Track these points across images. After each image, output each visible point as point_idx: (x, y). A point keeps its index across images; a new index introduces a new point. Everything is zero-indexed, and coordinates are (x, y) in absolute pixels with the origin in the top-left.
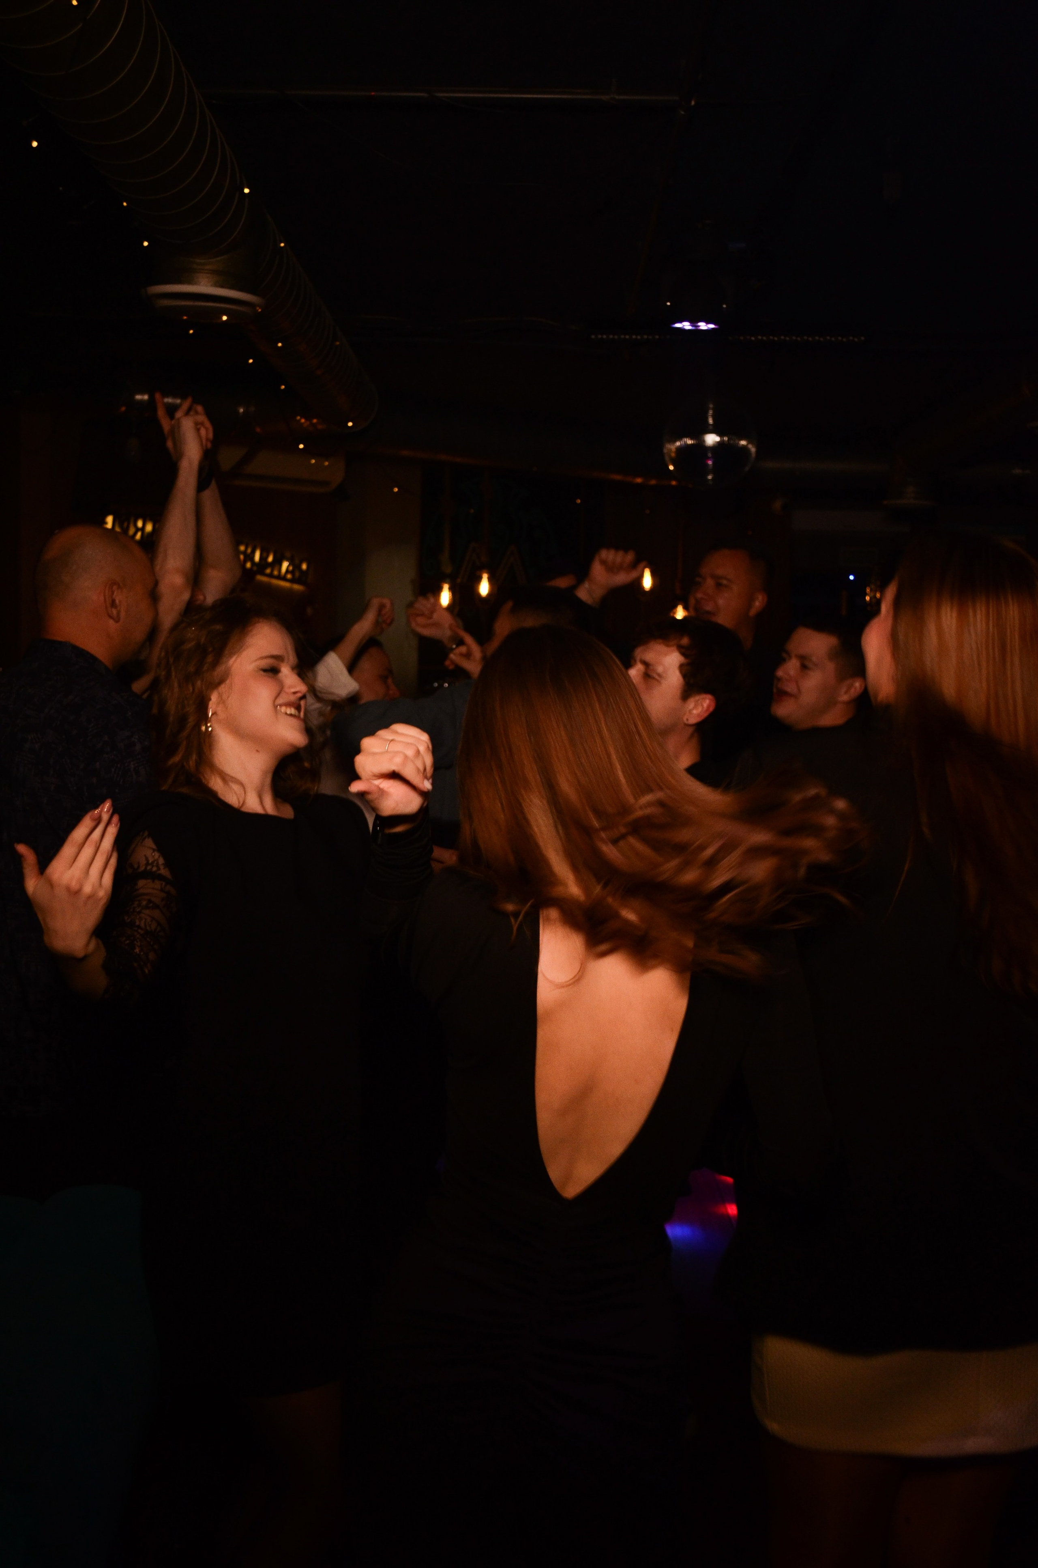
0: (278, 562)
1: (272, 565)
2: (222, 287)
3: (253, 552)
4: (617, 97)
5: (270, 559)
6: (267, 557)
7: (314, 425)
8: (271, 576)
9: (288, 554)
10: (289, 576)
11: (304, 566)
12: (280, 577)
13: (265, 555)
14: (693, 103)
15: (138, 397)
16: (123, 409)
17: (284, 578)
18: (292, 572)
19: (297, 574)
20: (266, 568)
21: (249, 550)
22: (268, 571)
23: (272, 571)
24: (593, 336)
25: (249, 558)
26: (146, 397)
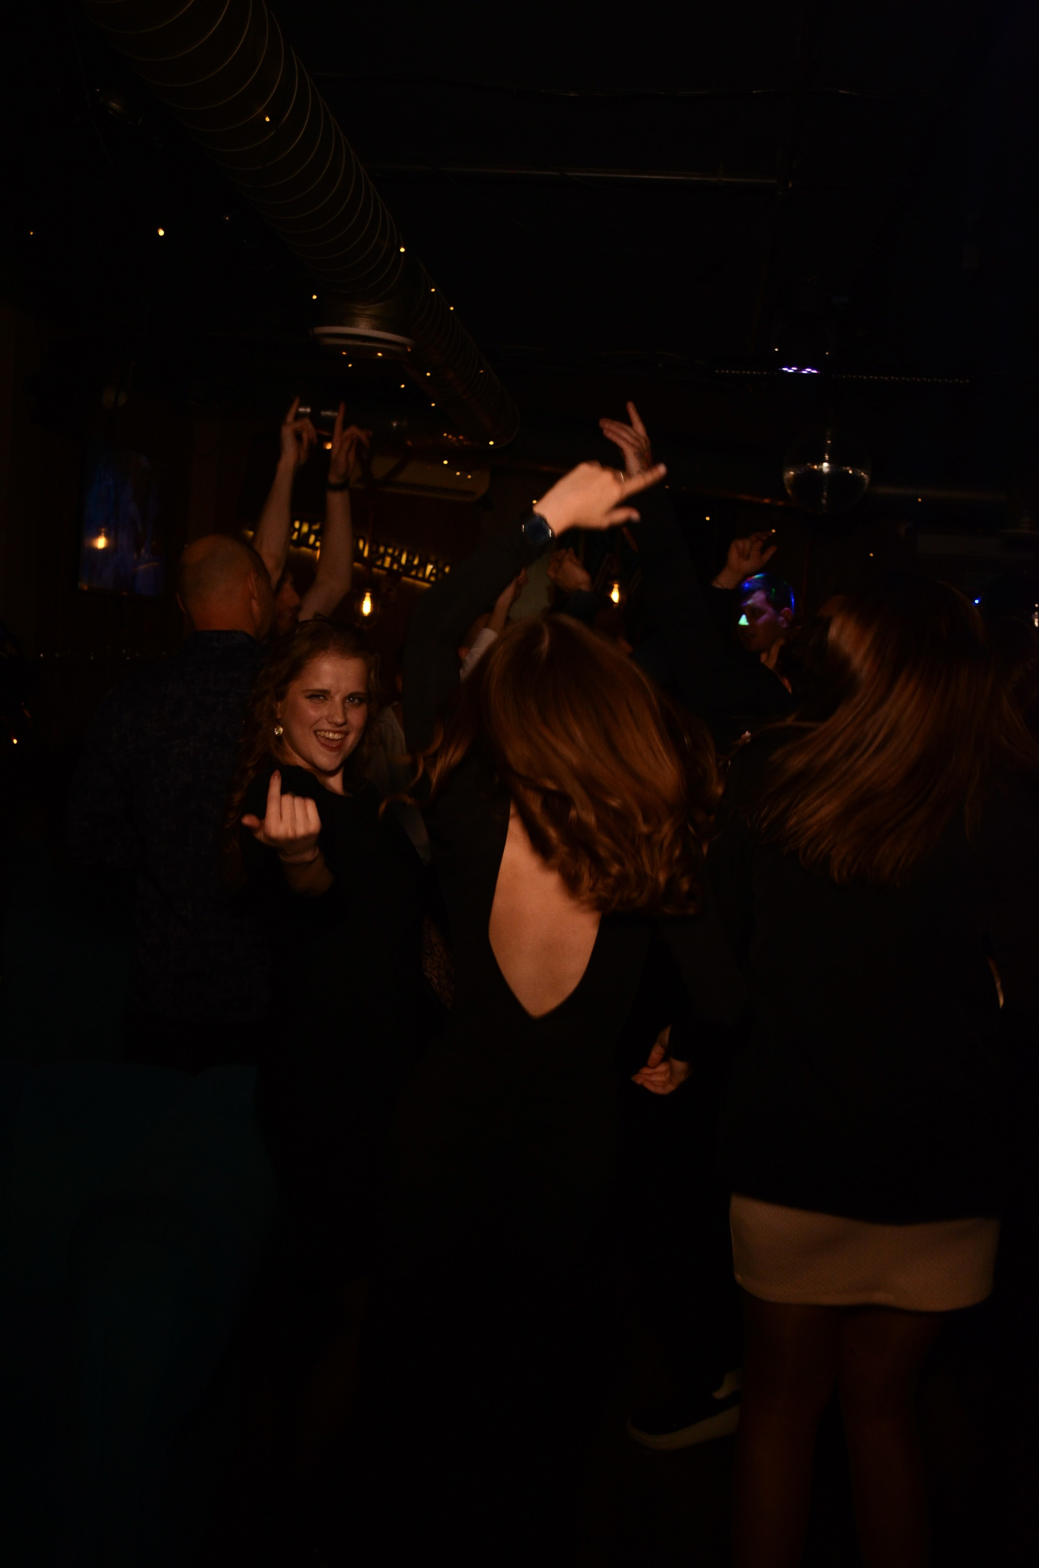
0: (423, 565)
1: (417, 568)
3: (400, 555)
4: (724, 180)
5: (416, 562)
6: (413, 560)
7: (459, 440)
8: (416, 577)
9: (433, 558)
10: (432, 579)
11: (447, 570)
12: (423, 579)
13: (411, 558)
14: (790, 185)
17: (427, 580)
18: (435, 575)
20: (411, 571)
21: (397, 553)
22: (413, 573)
23: (417, 573)
24: (717, 371)
25: (396, 560)
26: (308, 410)
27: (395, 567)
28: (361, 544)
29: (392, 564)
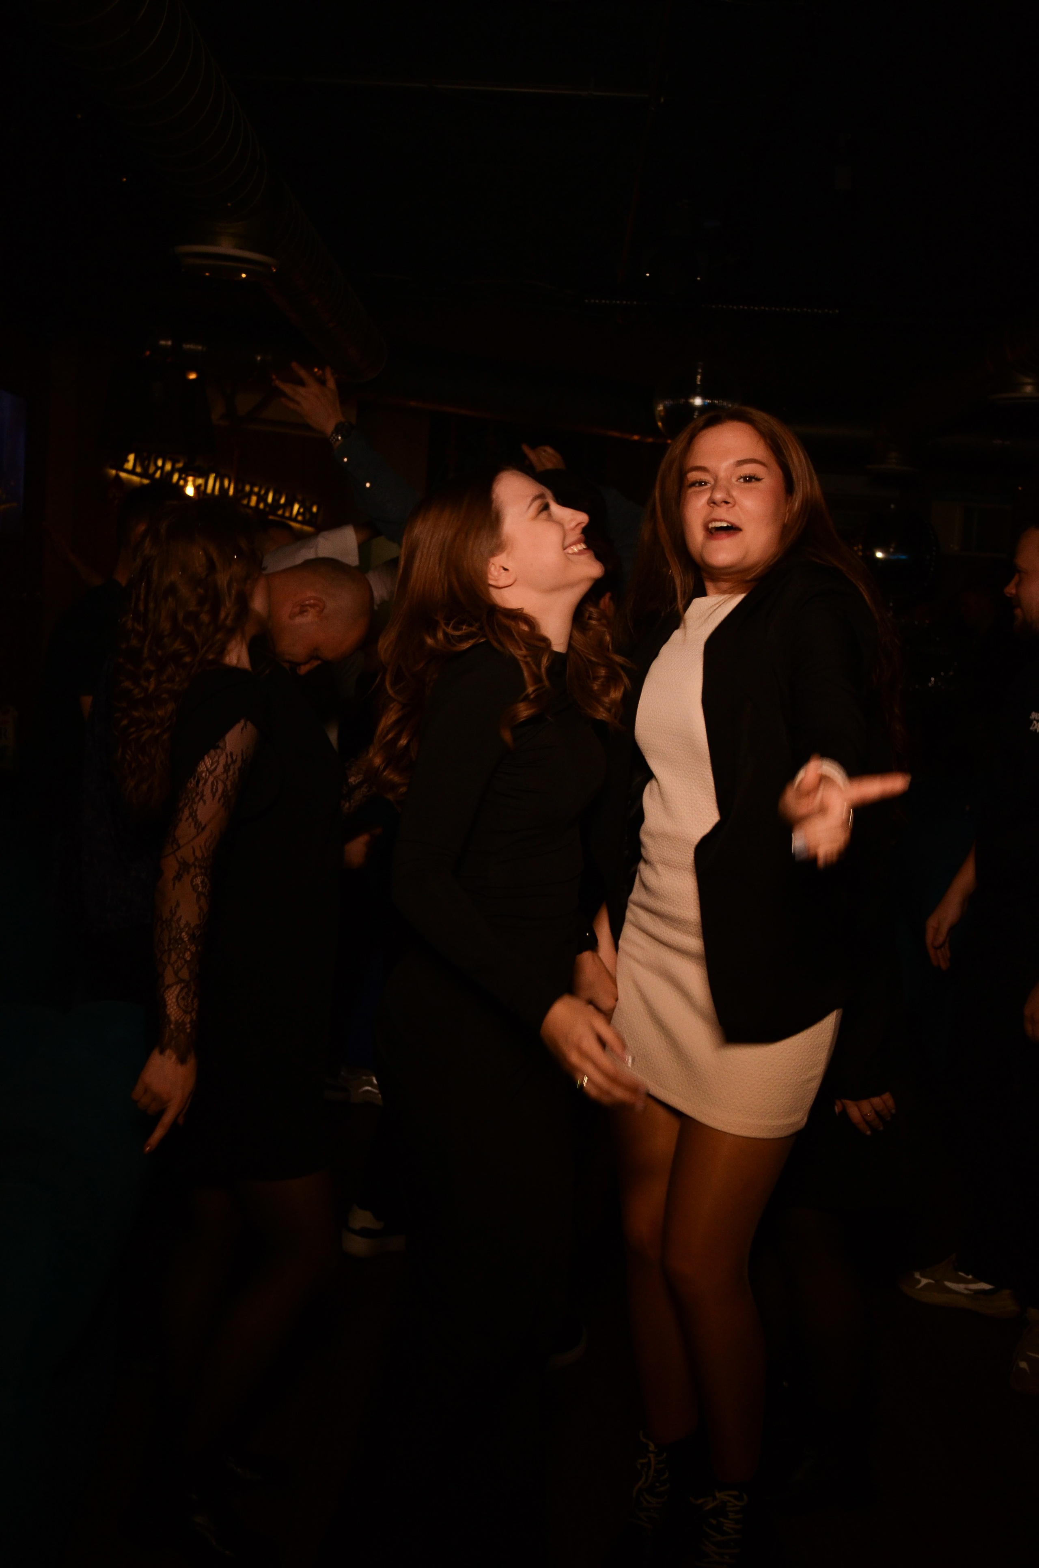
0: (289, 504)
1: (284, 506)
2: (241, 248)
3: (267, 494)
4: (595, 93)
5: (283, 501)
6: (280, 498)
8: (283, 517)
9: (300, 498)
10: (300, 518)
11: (315, 509)
12: (291, 519)
13: (277, 497)
14: (662, 100)
15: (163, 343)
16: (148, 353)
17: (295, 520)
18: (303, 514)
19: (308, 516)
20: (278, 510)
21: (263, 492)
22: (280, 512)
23: (284, 512)
24: (586, 301)
25: (262, 498)
26: (170, 343)
27: (261, 506)
28: (226, 483)
29: (258, 503)
